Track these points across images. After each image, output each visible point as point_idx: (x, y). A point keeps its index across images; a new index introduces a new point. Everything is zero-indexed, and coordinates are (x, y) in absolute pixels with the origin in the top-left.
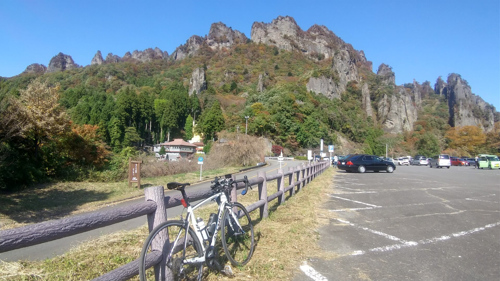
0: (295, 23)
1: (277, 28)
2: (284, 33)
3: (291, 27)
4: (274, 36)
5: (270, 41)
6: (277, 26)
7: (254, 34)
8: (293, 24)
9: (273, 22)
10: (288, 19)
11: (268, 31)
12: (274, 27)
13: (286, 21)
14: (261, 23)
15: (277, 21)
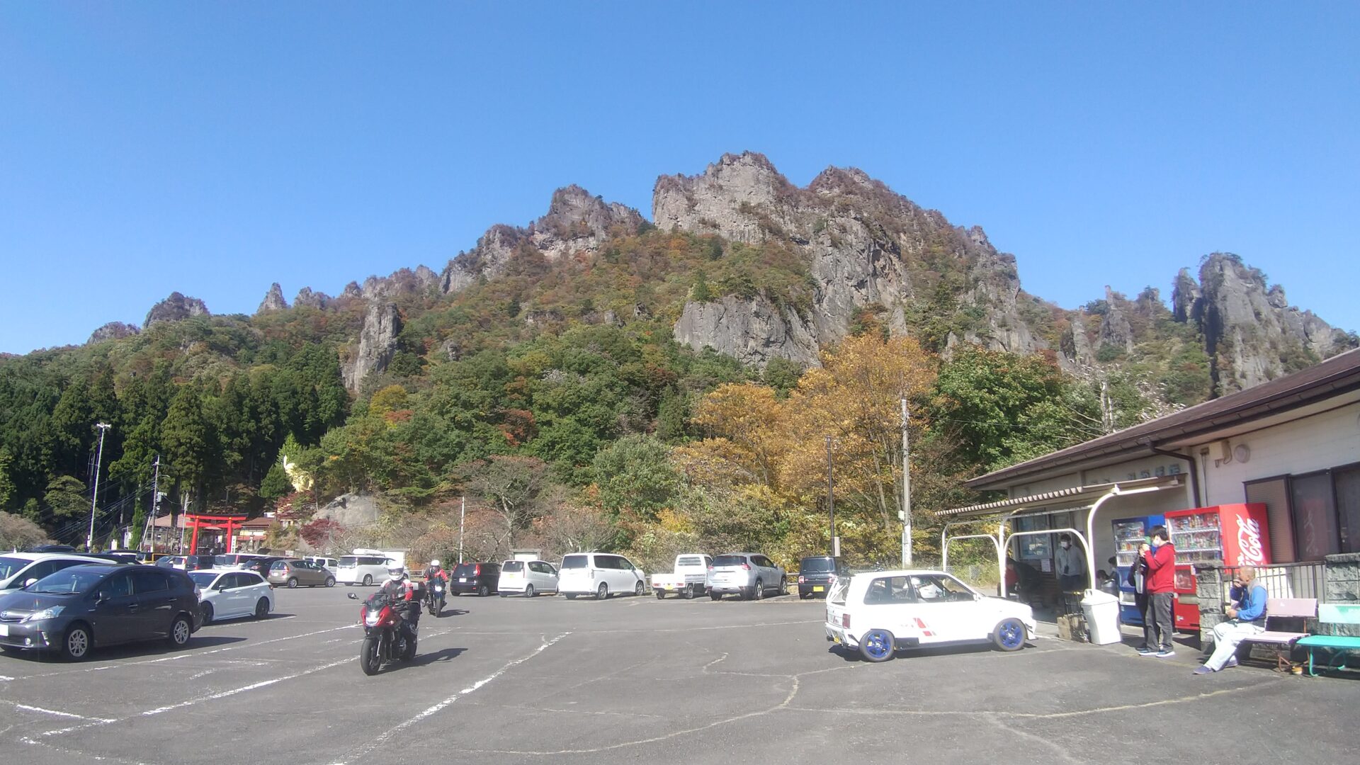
0: (772, 169)
1: (721, 187)
2: (741, 197)
3: (758, 181)
4: (714, 208)
5: (703, 222)
6: (721, 182)
7: (659, 209)
8: (765, 172)
9: (709, 173)
10: (748, 159)
11: (696, 196)
12: (712, 186)
13: (744, 165)
14: (677, 178)
15: (719, 167)
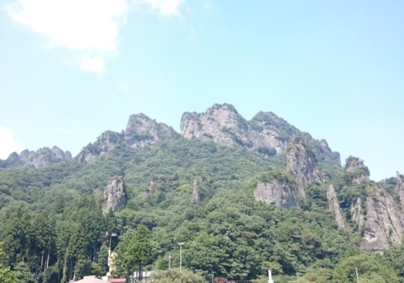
0: (236, 112)
1: (213, 119)
2: (223, 124)
3: (230, 117)
4: (209, 129)
5: (205, 135)
6: (213, 117)
7: (185, 128)
8: (233, 113)
9: (208, 112)
10: (226, 107)
11: (202, 123)
12: (209, 119)
13: (224, 109)
14: (193, 114)
15: (212, 110)
